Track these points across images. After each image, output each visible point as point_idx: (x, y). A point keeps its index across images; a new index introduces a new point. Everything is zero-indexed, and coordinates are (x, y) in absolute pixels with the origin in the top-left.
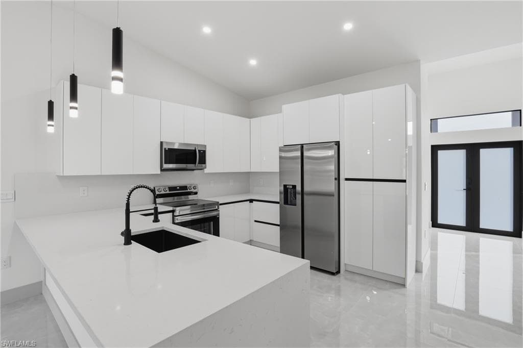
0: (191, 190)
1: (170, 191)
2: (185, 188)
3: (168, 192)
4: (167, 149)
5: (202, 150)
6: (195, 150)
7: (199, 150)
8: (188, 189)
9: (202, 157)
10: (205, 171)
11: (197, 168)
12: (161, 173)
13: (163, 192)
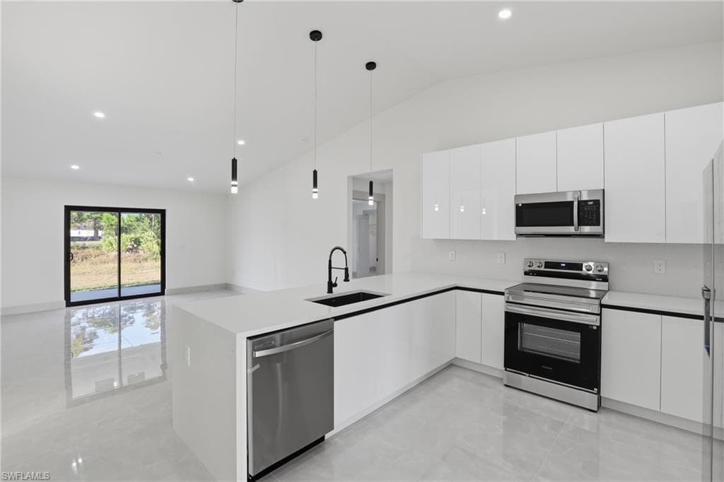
0: (590, 273)
1: (545, 267)
2: (578, 266)
3: (543, 269)
4: (520, 205)
5: (591, 201)
6: (572, 202)
7: (579, 202)
8: (584, 269)
9: (591, 212)
10: (607, 239)
11: (578, 232)
12: (519, 238)
13: (535, 268)
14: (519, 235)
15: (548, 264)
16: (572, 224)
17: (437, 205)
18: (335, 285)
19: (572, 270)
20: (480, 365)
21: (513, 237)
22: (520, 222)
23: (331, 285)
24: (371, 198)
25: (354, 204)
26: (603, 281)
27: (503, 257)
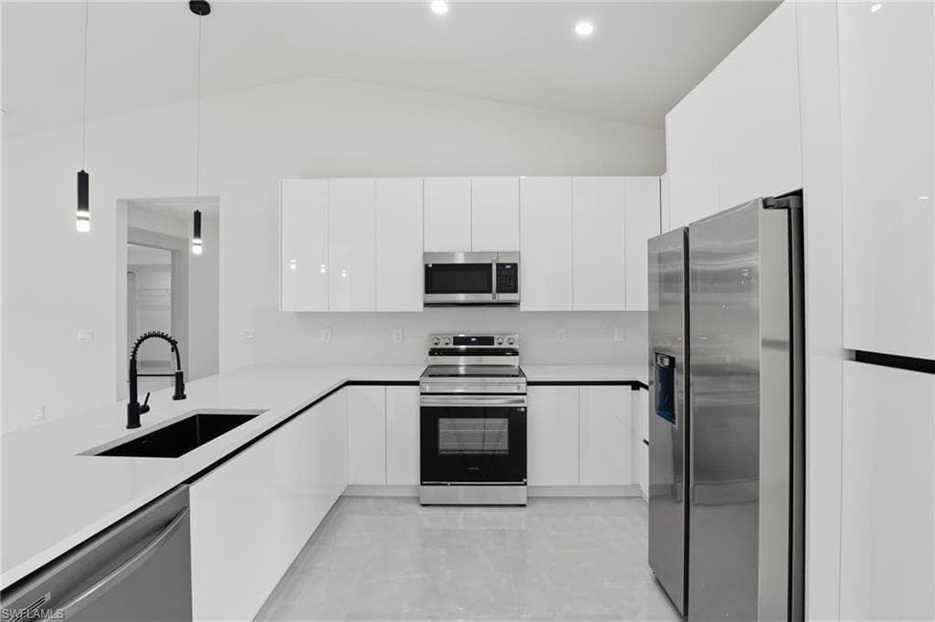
0: (502, 347)
1: (454, 344)
2: (490, 340)
3: (451, 346)
4: (430, 266)
5: (509, 264)
6: (491, 265)
7: (498, 265)
8: (495, 343)
9: (508, 277)
10: (523, 307)
11: (495, 301)
12: (427, 309)
13: (442, 346)
14: (427, 305)
15: (457, 341)
16: (490, 291)
17: (294, 261)
18: (146, 409)
19: (482, 345)
20: (386, 486)
21: (420, 308)
22: (430, 287)
23: (135, 412)
24: (197, 241)
25: (129, 253)
26: (513, 355)
27: (400, 334)
